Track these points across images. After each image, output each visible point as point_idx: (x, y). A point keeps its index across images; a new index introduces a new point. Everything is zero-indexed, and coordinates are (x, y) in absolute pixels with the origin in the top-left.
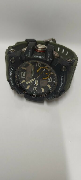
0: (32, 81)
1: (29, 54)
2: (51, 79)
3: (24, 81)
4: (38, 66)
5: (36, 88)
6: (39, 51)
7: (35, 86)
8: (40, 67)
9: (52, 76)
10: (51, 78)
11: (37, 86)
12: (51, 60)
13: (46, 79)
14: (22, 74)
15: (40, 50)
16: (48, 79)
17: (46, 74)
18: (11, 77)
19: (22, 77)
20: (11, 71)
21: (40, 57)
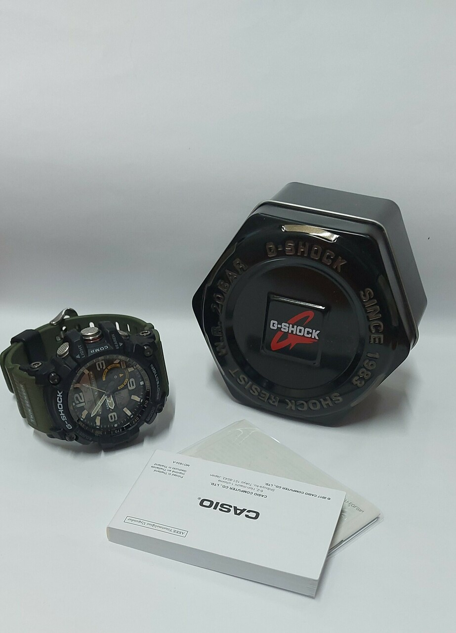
0: (100, 403)
1: (82, 353)
2: (132, 382)
3: (85, 413)
4: (101, 367)
5: (112, 414)
6: (90, 340)
7: (110, 411)
8: (104, 368)
9: (132, 375)
10: (132, 380)
11: (113, 411)
12: (121, 344)
13: (123, 386)
14: (78, 400)
15: (91, 338)
16: (127, 384)
17: (121, 375)
18: (62, 414)
19: (78, 406)
20: (60, 400)
21: (102, 349)
